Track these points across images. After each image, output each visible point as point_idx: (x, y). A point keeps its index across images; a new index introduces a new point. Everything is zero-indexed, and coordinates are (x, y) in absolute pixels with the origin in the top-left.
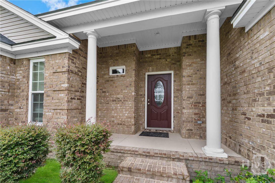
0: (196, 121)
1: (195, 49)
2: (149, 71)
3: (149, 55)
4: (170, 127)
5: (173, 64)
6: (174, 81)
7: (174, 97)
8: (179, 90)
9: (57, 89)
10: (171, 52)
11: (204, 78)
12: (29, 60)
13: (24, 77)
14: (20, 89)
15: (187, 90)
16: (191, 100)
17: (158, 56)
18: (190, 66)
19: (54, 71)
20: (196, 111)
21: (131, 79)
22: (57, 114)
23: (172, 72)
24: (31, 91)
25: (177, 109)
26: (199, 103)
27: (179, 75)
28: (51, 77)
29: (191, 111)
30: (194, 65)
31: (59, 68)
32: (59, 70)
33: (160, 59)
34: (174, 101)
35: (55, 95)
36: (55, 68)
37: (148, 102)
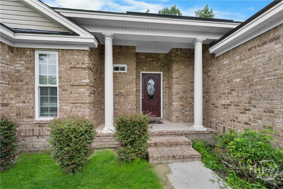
0: (182, 110)
1: (181, 59)
2: (143, 71)
3: (144, 57)
4: (160, 116)
5: (163, 66)
6: (163, 80)
7: (163, 93)
8: (169, 87)
9: (77, 83)
10: (161, 57)
12: (33, 50)
13: (28, 68)
14: (22, 81)
15: (176, 88)
16: (178, 95)
17: (151, 59)
18: (177, 70)
19: (72, 66)
20: (182, 103)
21: (132, 77)
22: (76, 108)
23: (162, 73)
24: (37, 84)
25: (166, 102)
26: (183, 97)
27: (169, 78)
28: (68, 72)
29: (178, 103)
30: (180, 70)
31: (78, 64)
32: (78, 66)
33: (153, 61)
34: (163, 96)
35: (74, 90)
36: (73, 63)
37: (142, 96)
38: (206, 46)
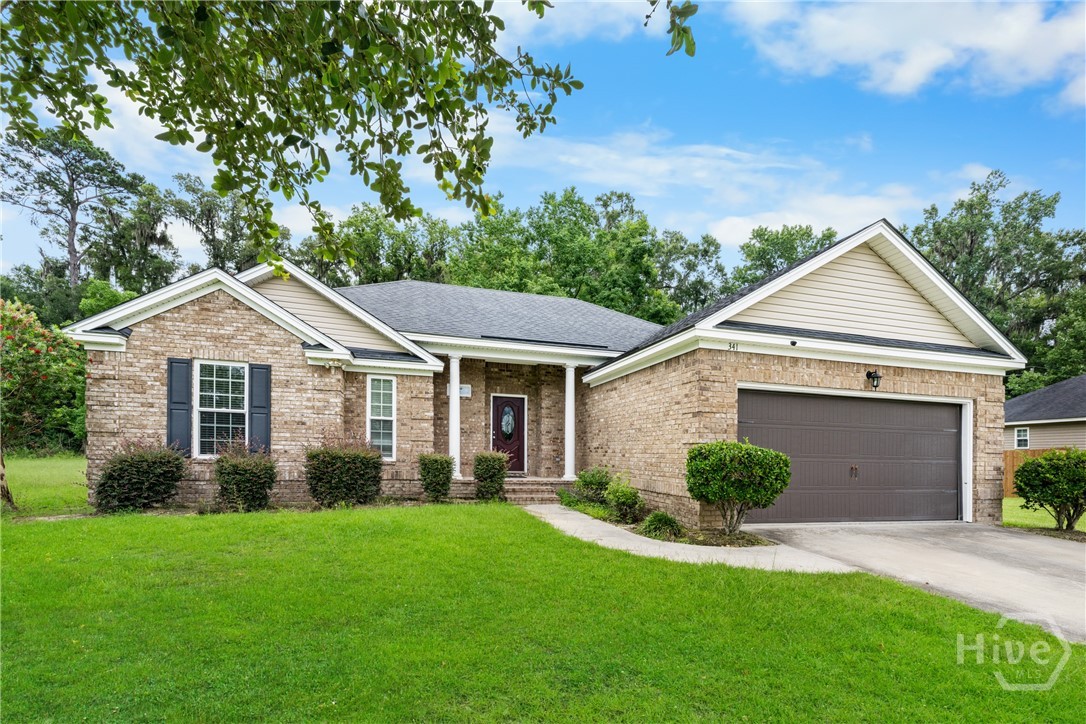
0: (555, 458)
1: (554, 379)
2: (496, 392)
3: (496, 370)
4: (523, 470)
5: (528, 386)
6: (529, 409)
7: (529, 430)
8: (537, 421)
9: (419, 417)
10: (525, 370)
11: (562, 411)
12: (365, 374)
13: (359, 397)
14: (352, 412)
15: (546, 424)
16: (550, 435)
17: (508, 373)
18: (549, 396)
19: (413, 395)
20: (555, 447)
21: (480, 405)
22: (418, 447)
23: (526, 397)
24: (369, 416)
25: (532, 446)
26: (557, 439)
27: (537, 405)
28: (409, 402)
29: (550, 447)
30: (553, 396)
31: (421, 393)
32: (421, 396)
33: (511, 377)
34: (529, 435)
35: (415, 424)
36: (414, 392)
37: (494, 435)
38: (581, 371)
